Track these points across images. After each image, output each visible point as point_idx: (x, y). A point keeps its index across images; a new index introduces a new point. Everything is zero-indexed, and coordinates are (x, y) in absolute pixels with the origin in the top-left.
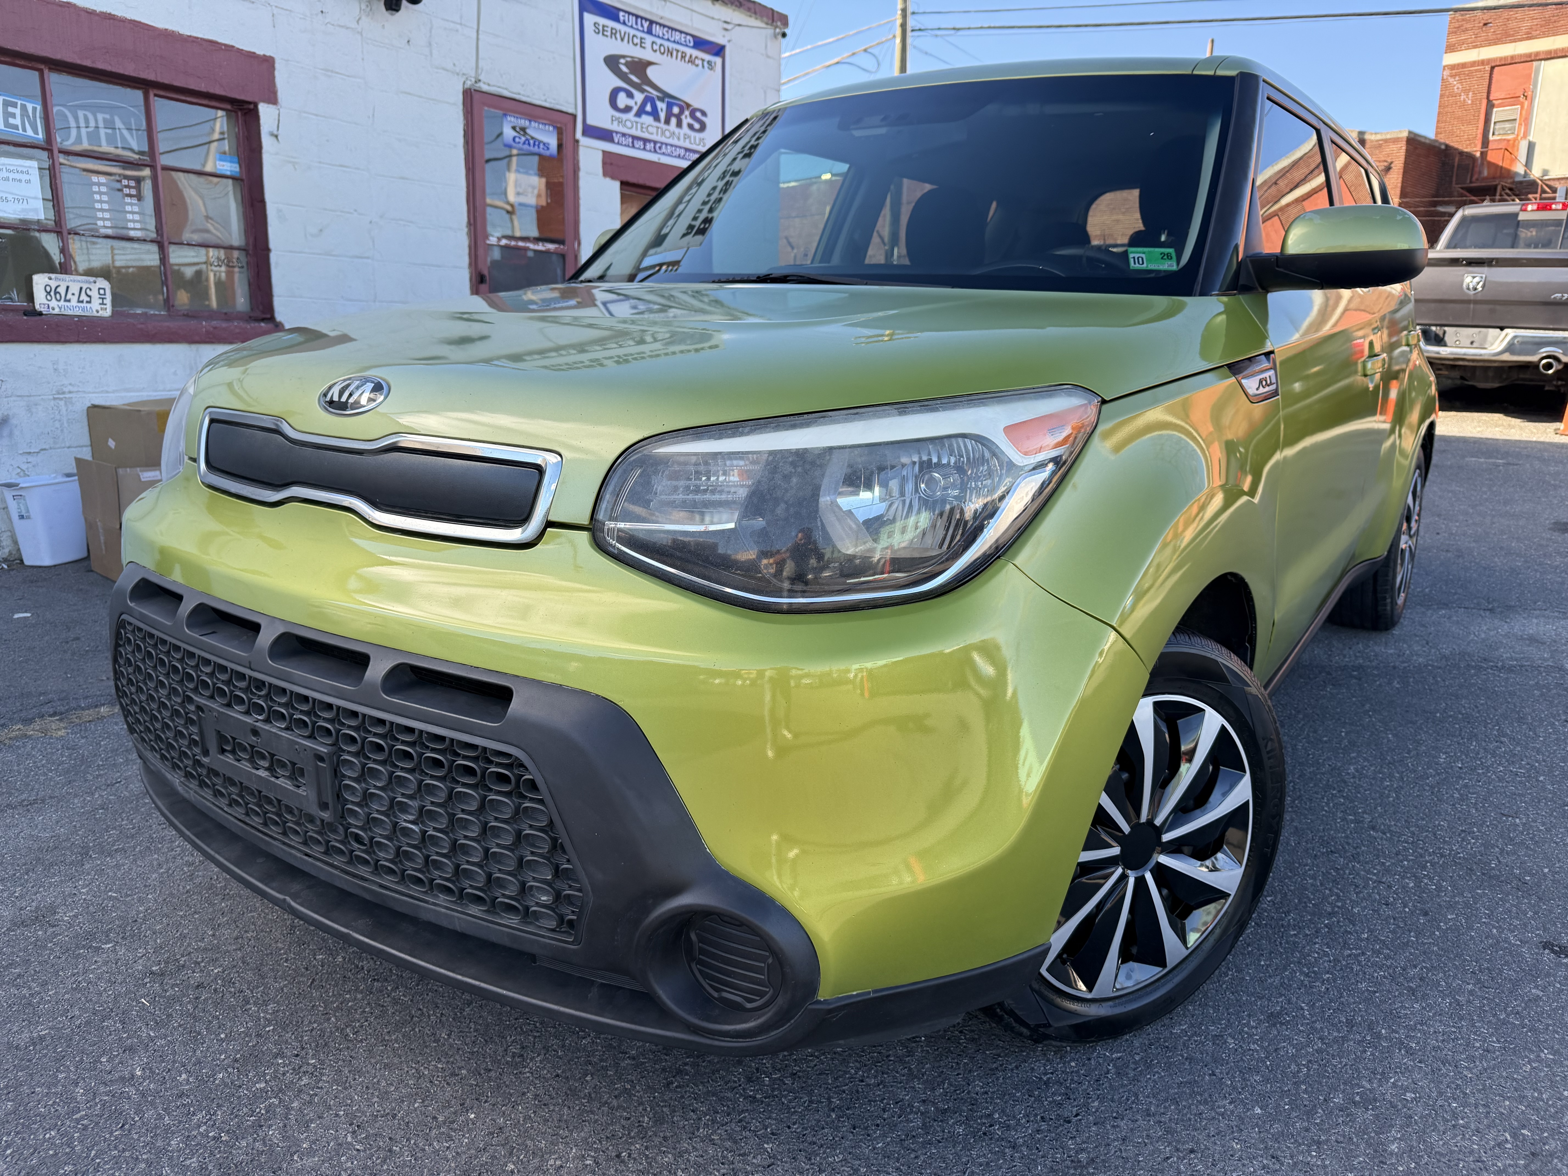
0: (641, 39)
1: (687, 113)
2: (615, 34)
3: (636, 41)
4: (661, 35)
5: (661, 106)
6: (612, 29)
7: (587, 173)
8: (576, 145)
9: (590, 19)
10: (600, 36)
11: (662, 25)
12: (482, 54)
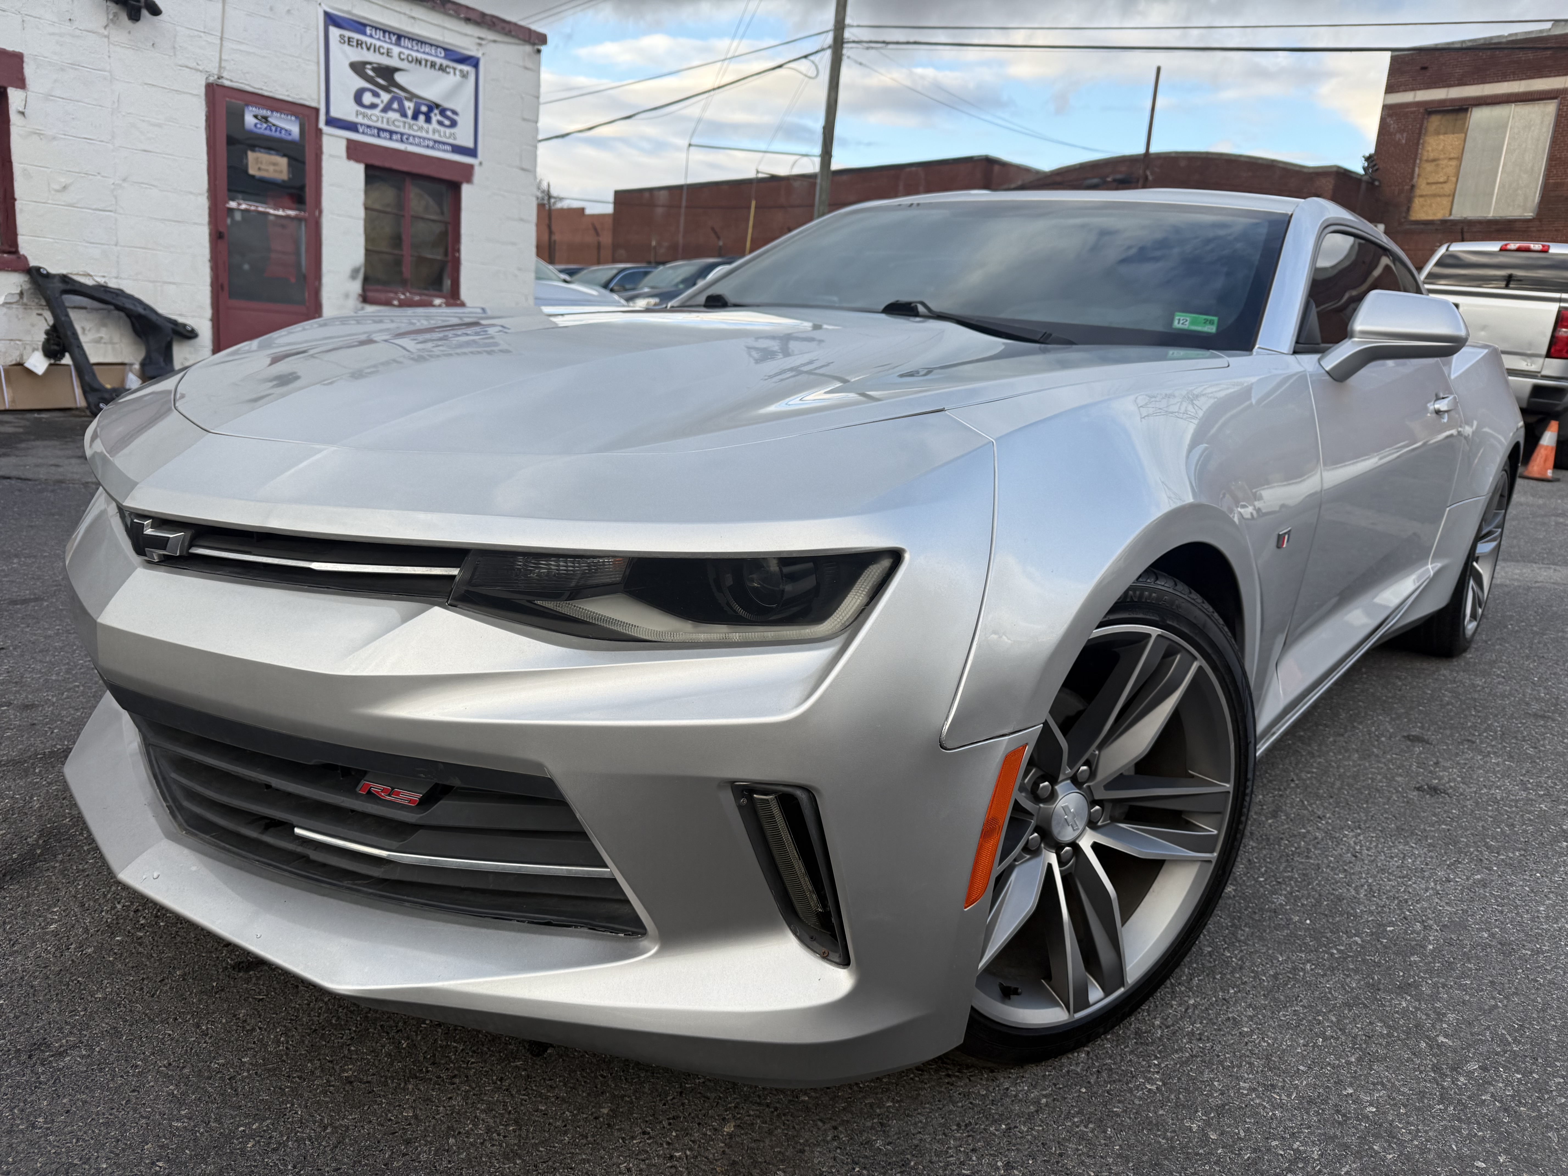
0: (388, 49)
1: (436, 111)
2: (361, 44)
3: (382, 50)
4: (410, 46)
5: (409, 106)
6: (358, 41)
7: (331, 156)
8: (319, 133)
9: (334, 32)
10: (346, 46)
11: (411, 39)
12: (224, 57)
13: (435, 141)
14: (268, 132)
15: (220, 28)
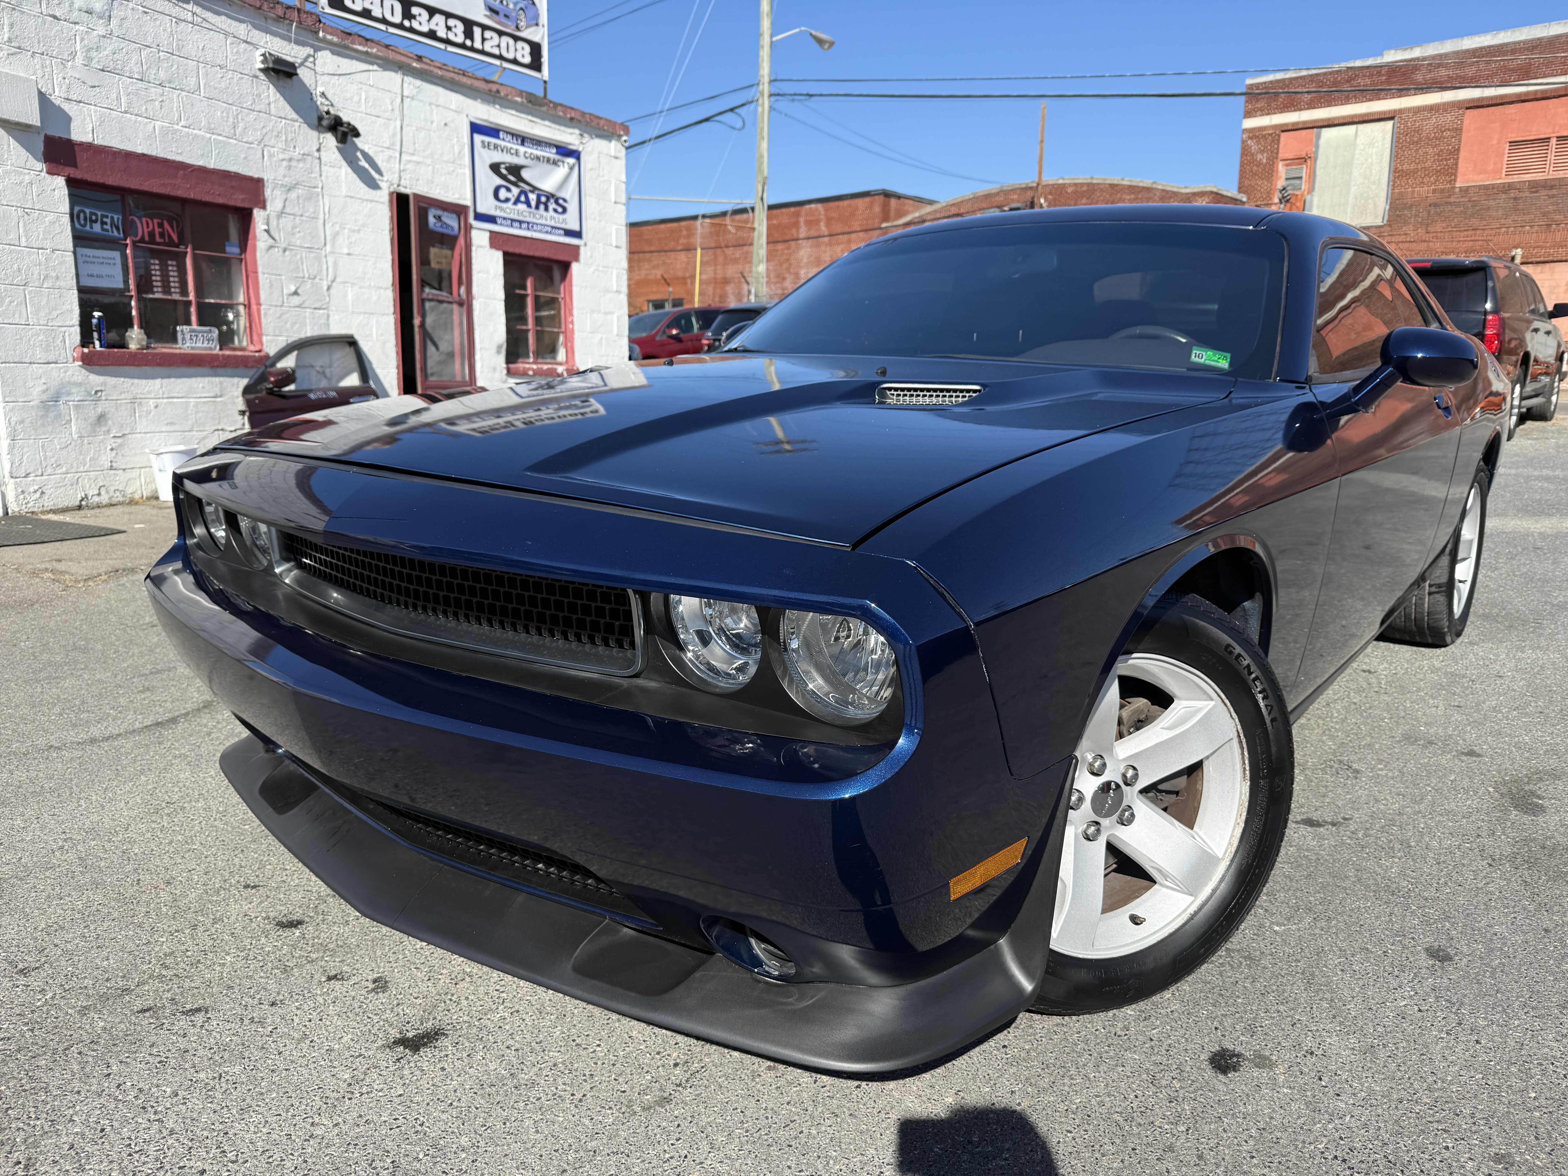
0: (516, 150)
1: (552, 201)
2: (497, 147)
3: (513, 151)
4: (531, 146)
5: (533, 197)
6: (495, 144)
7: (479, 247)
8: (469, 227)
9: (478, 138)
10: (486, 149)
11: (531, 140)
12: (401, 171)
13: (553, 227)
14: (441, 230)
15: (399, 143)
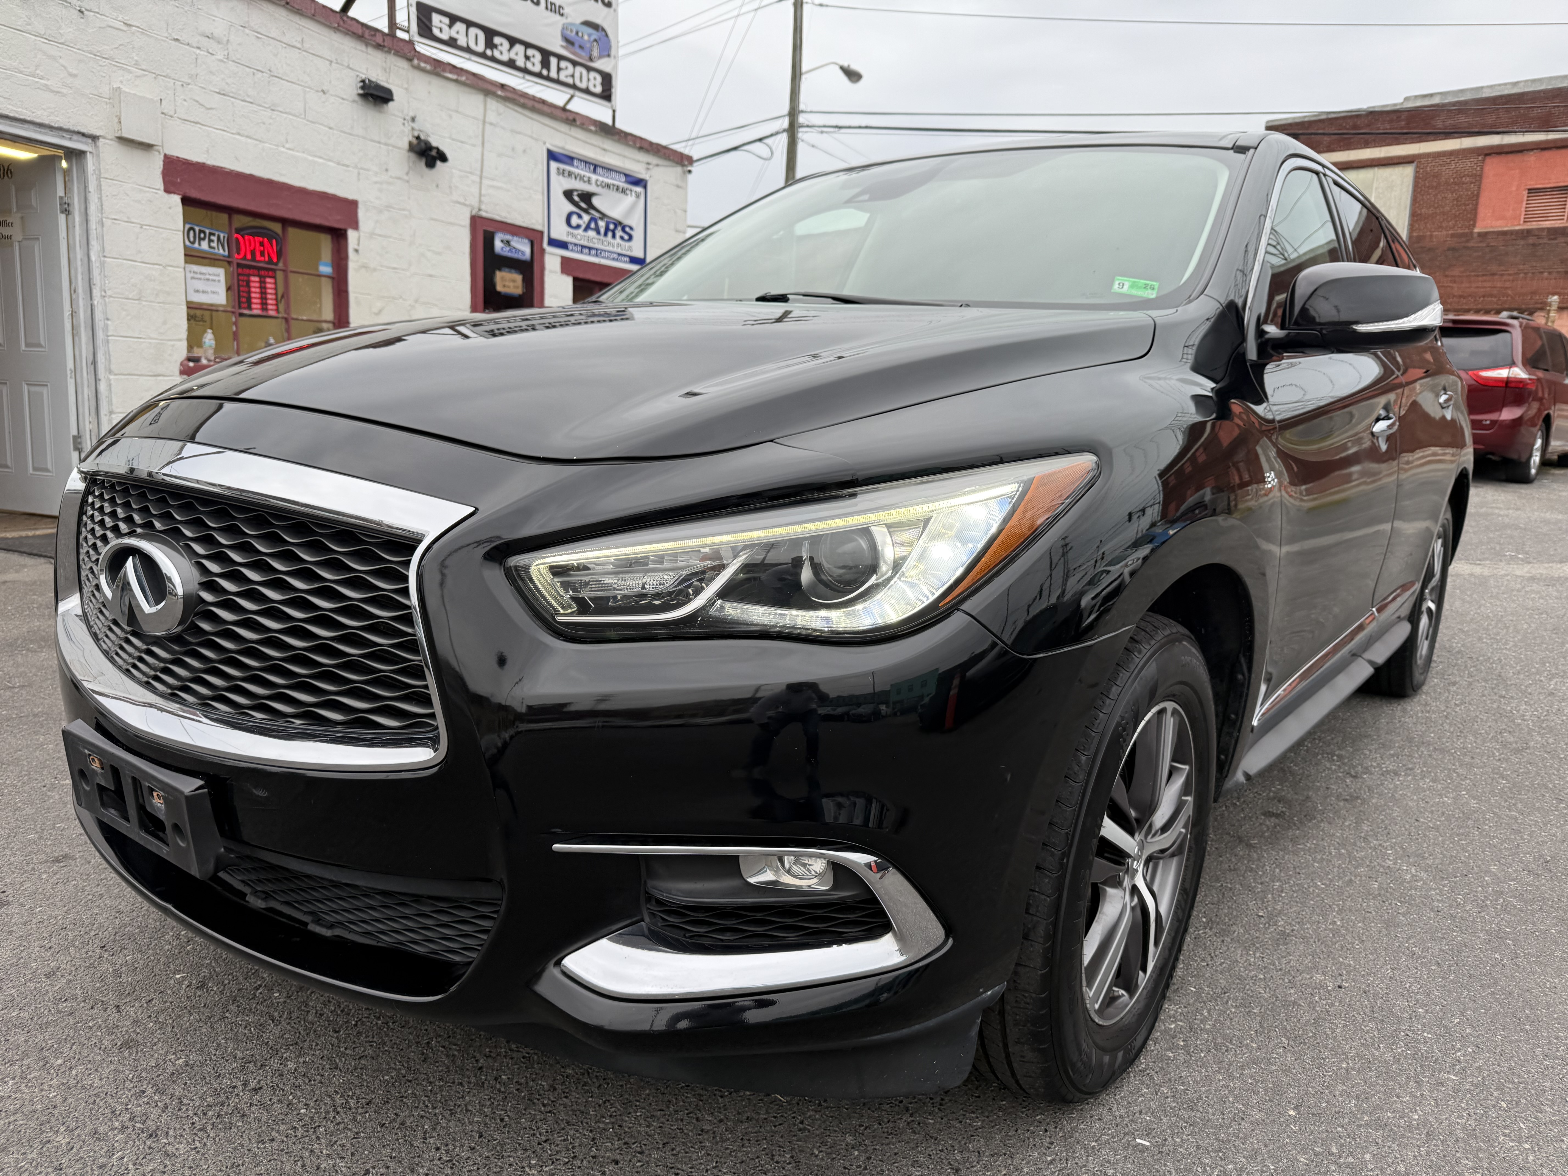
0: (588, 177)
1: (619, 228)
2: (572, 175)
3: (585, 179)
4: (602, 174)
5: (602, 224)
6: (569, 172)
7: (551, 272)
8: (543, 251)
9: (554, 165)
10: (561, 177)
11: (603, 168)
12: (483, 192)
13: (619, 254)
14: (510, 255)
15: (479, 168)
